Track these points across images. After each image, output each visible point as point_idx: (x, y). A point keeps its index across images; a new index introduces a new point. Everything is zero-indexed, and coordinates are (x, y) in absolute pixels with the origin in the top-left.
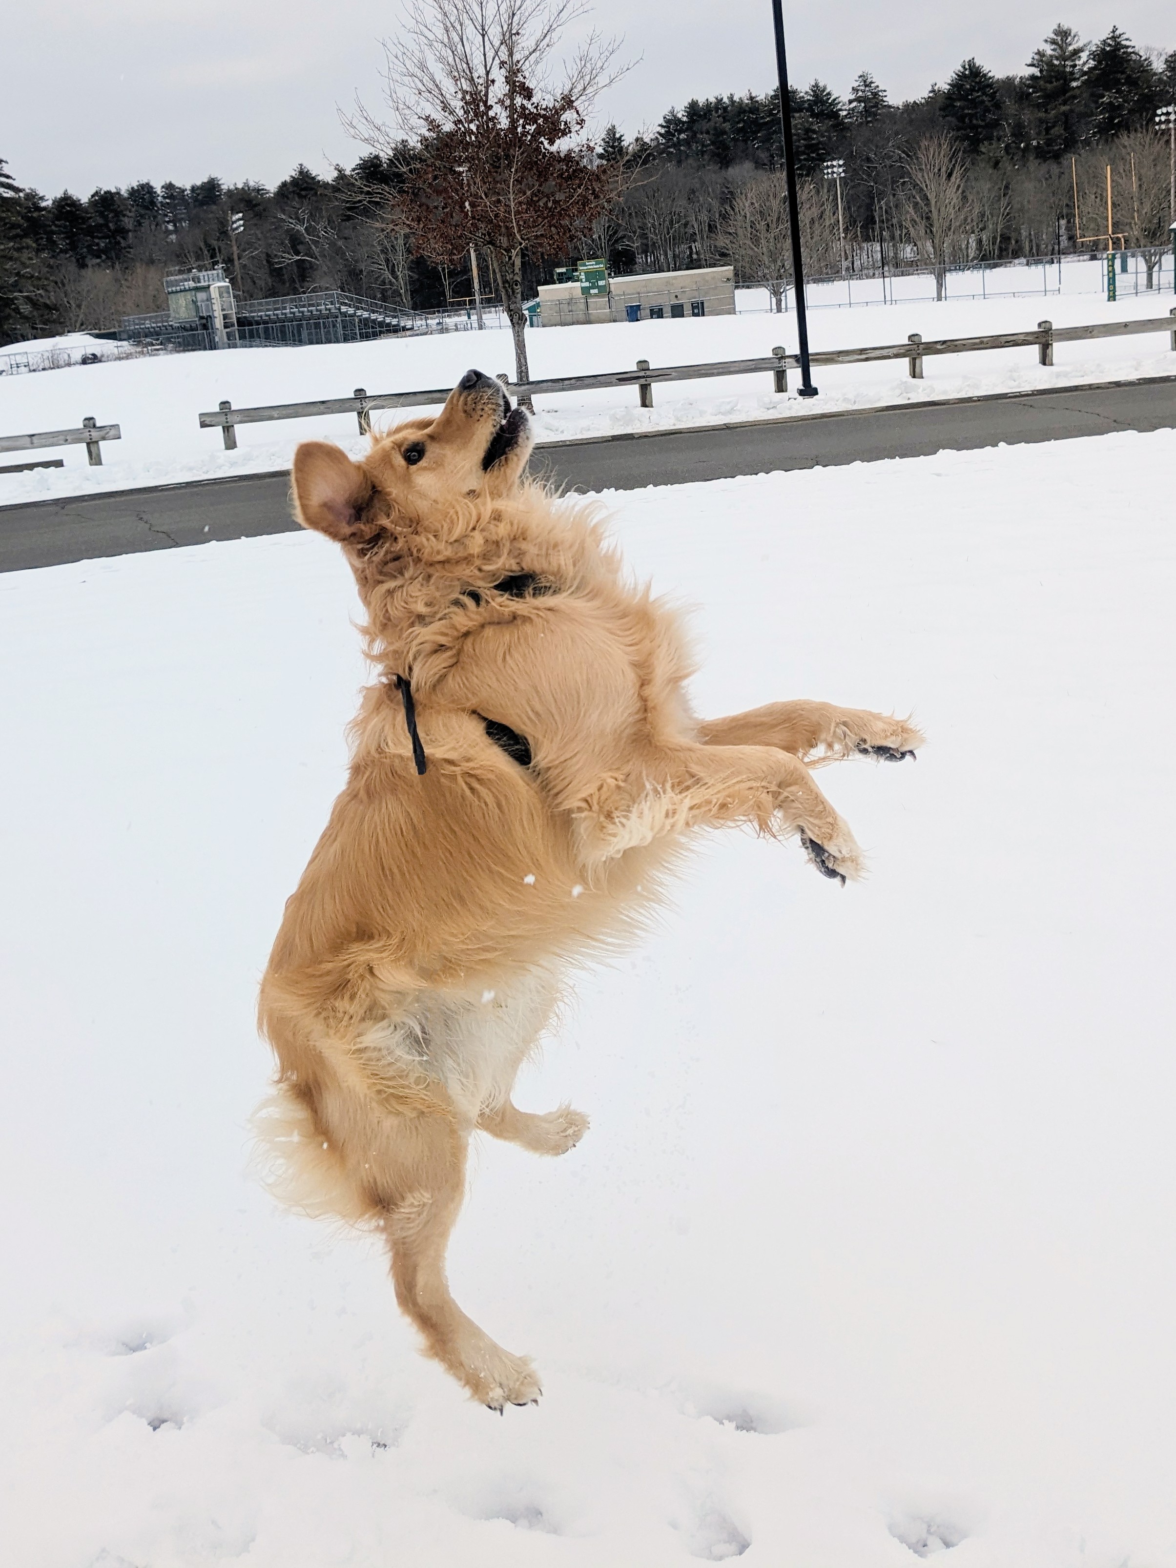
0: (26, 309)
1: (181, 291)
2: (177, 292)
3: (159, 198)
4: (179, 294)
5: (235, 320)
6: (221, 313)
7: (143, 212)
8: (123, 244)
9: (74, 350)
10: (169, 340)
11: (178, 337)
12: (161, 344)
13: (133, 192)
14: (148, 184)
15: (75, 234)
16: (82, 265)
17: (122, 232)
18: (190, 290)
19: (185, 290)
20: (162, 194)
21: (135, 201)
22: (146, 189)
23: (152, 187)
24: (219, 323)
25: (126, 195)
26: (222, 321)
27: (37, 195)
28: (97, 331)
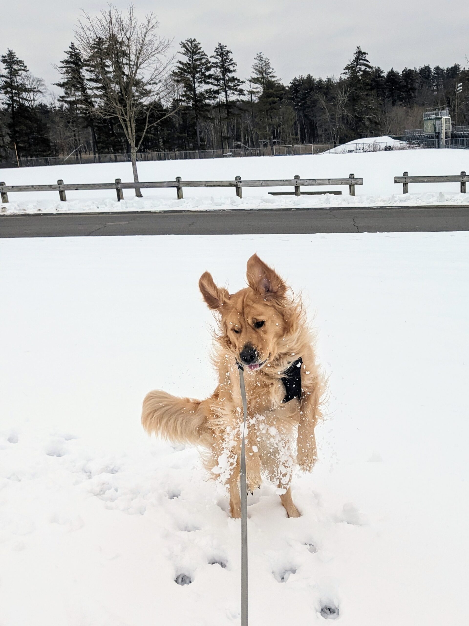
0: (367, 123)
1: (430, 119)
2: (428, 120)
3: (432, 74)
4: (428, 121)
5: (450, 135)
6: (445, 131)
7: (424, 80)
8: (413, 94)
9: (382, 143)
10: (422, 142)
11: (425, 141)
12: (418, 144)
13: (422, 70)
14: (428, 67)
15: (393, 89)
16: (394, 104)
17: (413, 89)
18: (433, 119)
19: (431, 119)
20: (433, 72)
21: (421, 75)
22: (427, 69)
23: (430, 68)
24: (443, 136)
25: (418, 72)
26: (445, 135)
27: (380, 70)
28: (395, 136)
